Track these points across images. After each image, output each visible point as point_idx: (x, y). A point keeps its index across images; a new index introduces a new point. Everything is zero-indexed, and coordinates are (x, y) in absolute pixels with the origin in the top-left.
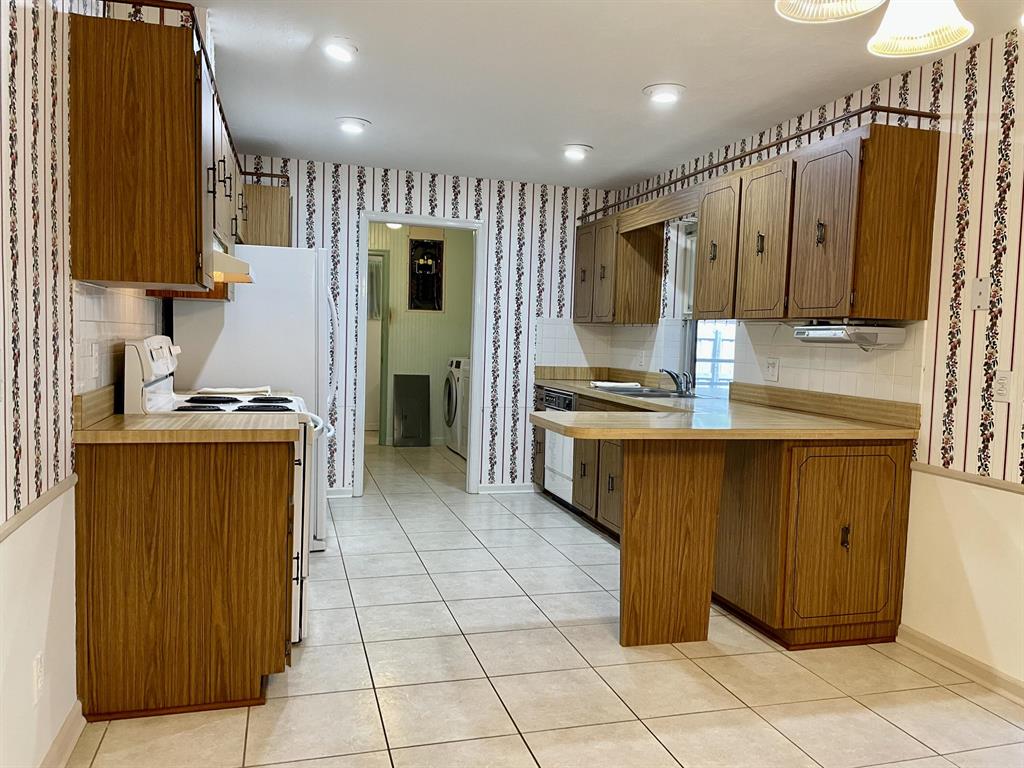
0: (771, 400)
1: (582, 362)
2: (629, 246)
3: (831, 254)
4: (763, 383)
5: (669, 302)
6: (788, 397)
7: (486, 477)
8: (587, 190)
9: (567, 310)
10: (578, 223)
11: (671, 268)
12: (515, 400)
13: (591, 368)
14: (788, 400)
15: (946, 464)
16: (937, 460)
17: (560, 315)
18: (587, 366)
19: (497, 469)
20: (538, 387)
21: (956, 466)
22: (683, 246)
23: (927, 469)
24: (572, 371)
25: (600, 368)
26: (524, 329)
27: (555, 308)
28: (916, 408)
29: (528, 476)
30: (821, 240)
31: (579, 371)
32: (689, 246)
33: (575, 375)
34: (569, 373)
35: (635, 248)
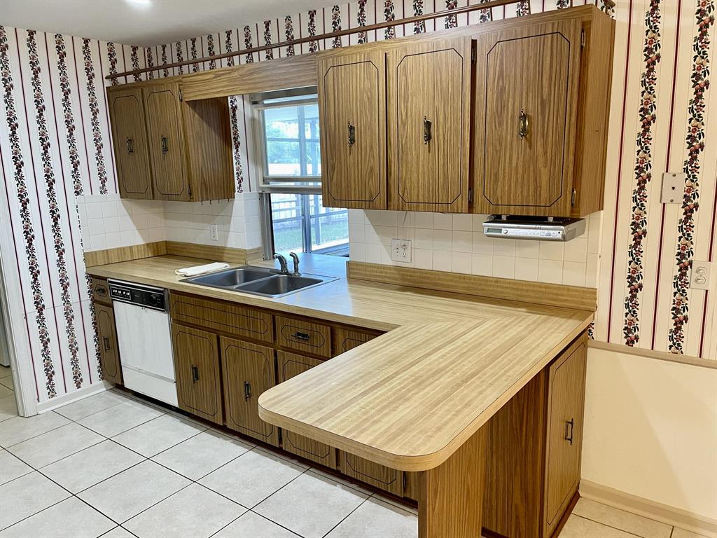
0: (403, 279)
1: (136, 239)
2: (197, 116)
3: (540, 150)
4: (390, 263)
5: (244, 175)
6: (428, 278)
7: (44, 391)
8: (112, 44)
9: (111, 184)
10: (108, 83)
11: (241, 139)
12: (65, 297)
13: (147, 244)
14: (428, 281)
15: (630, 342)
16: (619, 338)
17: (103, 191)
18: (144, 243)
19: (57, 379)
20: (91, 277)
21: (643, 343)
22: (250, 116)
23: (607, 346)
24: (128, 252)
25: (157, 243)
26: (62, 212)
27: (97, 183)
28: (593, 292)
29: (96, 374)
30: (525, 132)
31: (135, 250)
32: (256, 116)
33: (132, 255)
34: (125, 256)
35: (202, 118)
